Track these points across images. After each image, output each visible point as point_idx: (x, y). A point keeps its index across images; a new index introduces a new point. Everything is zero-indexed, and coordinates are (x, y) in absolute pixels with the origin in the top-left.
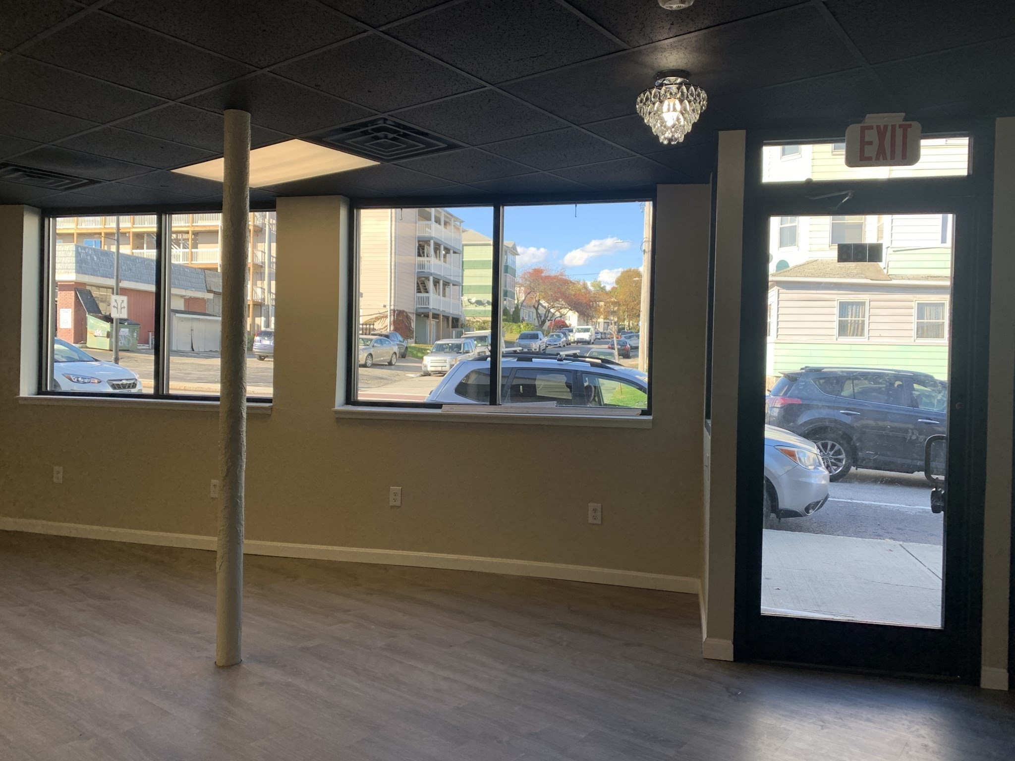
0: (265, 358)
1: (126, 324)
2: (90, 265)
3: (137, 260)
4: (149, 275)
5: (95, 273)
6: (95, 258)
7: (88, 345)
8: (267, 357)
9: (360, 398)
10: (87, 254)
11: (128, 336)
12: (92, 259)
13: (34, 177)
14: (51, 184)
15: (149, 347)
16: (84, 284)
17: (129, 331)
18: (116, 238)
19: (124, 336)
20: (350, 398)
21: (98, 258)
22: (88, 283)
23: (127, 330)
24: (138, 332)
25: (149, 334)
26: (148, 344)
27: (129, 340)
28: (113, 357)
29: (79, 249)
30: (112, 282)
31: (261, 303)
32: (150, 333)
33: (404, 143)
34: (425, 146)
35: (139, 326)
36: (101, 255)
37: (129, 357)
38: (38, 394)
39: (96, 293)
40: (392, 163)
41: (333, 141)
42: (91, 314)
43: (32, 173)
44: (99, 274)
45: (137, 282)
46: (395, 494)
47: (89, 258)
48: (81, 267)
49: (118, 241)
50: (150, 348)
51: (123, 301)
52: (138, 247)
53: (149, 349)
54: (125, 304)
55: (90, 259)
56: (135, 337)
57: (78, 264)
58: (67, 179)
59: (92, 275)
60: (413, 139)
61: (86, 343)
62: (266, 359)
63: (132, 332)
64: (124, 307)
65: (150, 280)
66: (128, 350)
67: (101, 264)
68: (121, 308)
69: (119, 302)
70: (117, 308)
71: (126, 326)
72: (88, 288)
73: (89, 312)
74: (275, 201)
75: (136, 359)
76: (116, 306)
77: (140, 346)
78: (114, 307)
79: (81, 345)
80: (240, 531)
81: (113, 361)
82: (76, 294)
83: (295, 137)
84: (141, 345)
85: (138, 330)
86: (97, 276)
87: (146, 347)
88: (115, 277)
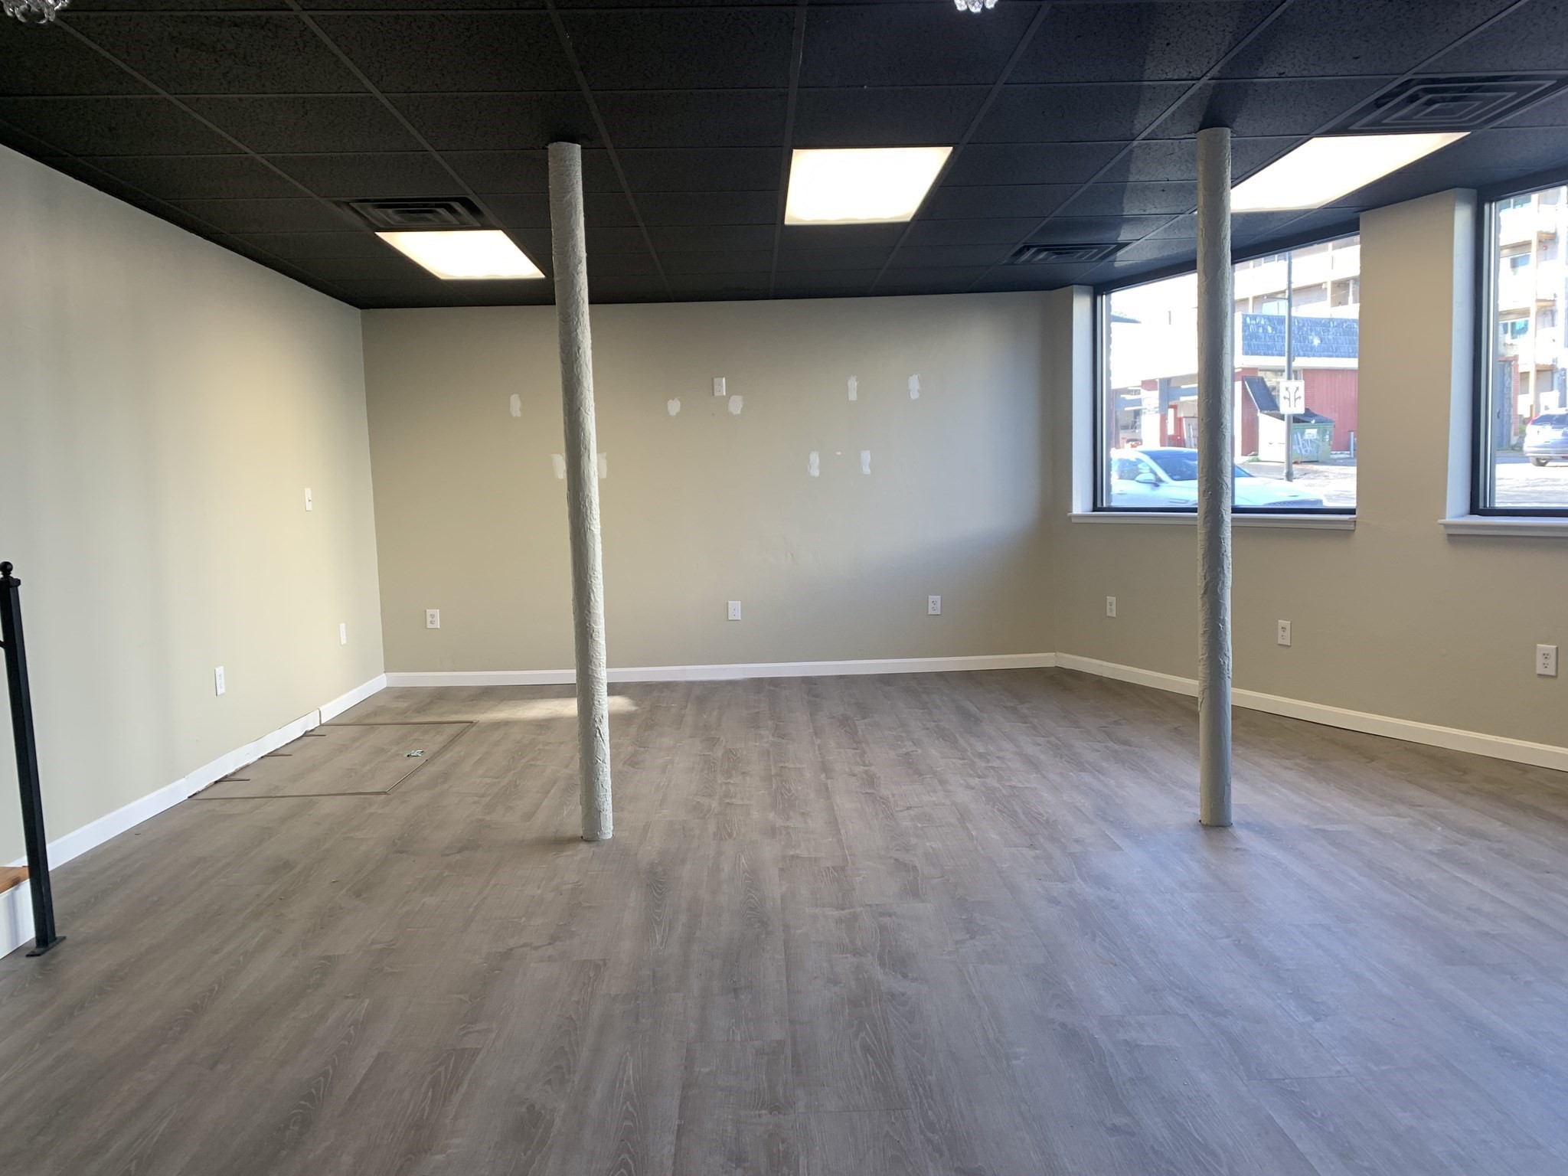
0: (1546, 463)
1: (1313, 422)
2: (1263, 340)
3: (1331, 323)
4: (1350, 343)
5: (1270, 352)
6: (1270, 329)
7: (1260, 457)
8: (1551, 459)
9: (1499, 504)
10: (1258, 325)
11: (1316, 439)
12: (1265, 330)
13: (1061, 253)
14: (1080, 257)
15: (1350, 454)
16: (1255, 370)
17: (1318, 432)
18: (1287, 296)
19: (1311, 440)
20: (1477, 504)
21: (1274, 328)
22: (1260, 368)
23: (1316, 430)
24: (1332, 434)
25: (1350, 436)
26: (1349, 450)
27: (1318, 446)
28: (1285, 471)
29: (1248, 319)
30: (1281, 362)
31: (1552, 366)
32: (1352, 433)
33: (1477, 99)
34: (1515, 93)
35: (1333, 424)
36: (1278, 323)
37: (1316, 472)
38: (1094, 511)
39: (1270, 381)
40: (1491, 126)
41: (1367, 126)
42: (1266, 412)
43: (1059, 250)
44: (1275, 352)
45: (1331, 356)
46: (1546, 656)
47: (1261, 330)
48: (1249, 345)
49: (1289, 299)
50: (1352, 456)
51: (1297, 389)
52: (1340, 303)
53: (1350, 458)
54: (1301, 393)
55: (1263, 332)
56: (1327, 440)
57: (1246, 342)
58: (1094, 248)
59: (1265, 354)
60: (1488, 89)
61: (1256, 455)
62: (1549, 464)
63: (1322, 433)
64: (1300, 398)
65: (1351, 351)
66: (1317, 461)
67: (1278, 337)
68: (1295, 400)
69: (1292, 390)
70: (1289, 399)
71: (1313, 425)
72: (1260, 374)
73: (1262, 409)
74: (1358, 220)
75: (1326, 474)
76: (1288, 396)
77: (1336, 454)
78: (1285, 398)
79: (1251, 458)
80: (1224, 663)
81: (1284, 477)
82: (1243, 385)
83: (1308, 136)
84: (1338, 452)
85: (1332, 429)
86: (1273, 355)
87: (1345, 455)
88: (1286, 354)
